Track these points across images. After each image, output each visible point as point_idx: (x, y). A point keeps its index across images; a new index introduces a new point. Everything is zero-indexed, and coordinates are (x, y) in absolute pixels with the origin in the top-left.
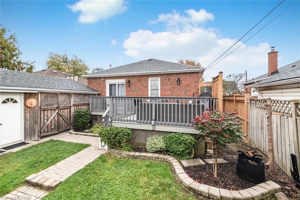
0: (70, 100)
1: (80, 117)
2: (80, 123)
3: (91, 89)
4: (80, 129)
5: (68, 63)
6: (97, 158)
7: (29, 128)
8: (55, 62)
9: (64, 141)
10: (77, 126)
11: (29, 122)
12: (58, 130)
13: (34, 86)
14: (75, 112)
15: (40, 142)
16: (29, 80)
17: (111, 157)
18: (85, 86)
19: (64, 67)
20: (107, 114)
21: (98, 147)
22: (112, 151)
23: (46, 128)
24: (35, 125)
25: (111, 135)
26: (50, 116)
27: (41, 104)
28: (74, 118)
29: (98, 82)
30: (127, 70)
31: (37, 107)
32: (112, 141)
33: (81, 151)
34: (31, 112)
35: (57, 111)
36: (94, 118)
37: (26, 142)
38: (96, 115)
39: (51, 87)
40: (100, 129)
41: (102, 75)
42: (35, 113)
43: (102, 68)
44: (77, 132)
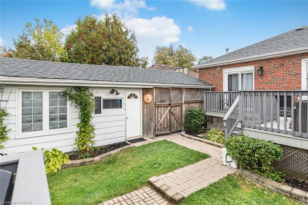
0: (182, 96)
1: (193, 117)
2: (192, 124)
3: (204, 82)
4: (192, 132)
5: (173, 55)
6: (224, 178)
7: (146, 124)
8: (162, 57)
9: (178, 145)
10: (188, 127)
11: (146, 118)
12: (170, 130)
13: (150, 81)
14: (186, 111)
15: (156, 141)
16: (145, 75)
17: (246, 182)
18: (196, 80)
19: (169, 61)
20: (229, 117)
21: (220, 161)
22: (246, 173)
23: (160, 126)
24: (150, 121)
25: (245, 149)
26: (163, 113)
27: (155, 101)
28: (186, 118)
29: (213, 73)
30: (257, 52)
31: (152, 103)
32: (247, 158)
33: (199, 161)
34: (147, 108)
35: (169, 108)
36: (208, 121)
37: (144, 138)
38: (212, 117)
39: (164, 82)
40: (219, 136)
41: (218, 63)
42: (151, 109)
43: (210, 57)
44: (190, 135)
